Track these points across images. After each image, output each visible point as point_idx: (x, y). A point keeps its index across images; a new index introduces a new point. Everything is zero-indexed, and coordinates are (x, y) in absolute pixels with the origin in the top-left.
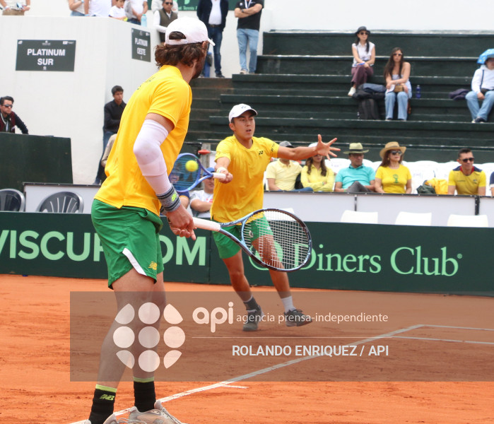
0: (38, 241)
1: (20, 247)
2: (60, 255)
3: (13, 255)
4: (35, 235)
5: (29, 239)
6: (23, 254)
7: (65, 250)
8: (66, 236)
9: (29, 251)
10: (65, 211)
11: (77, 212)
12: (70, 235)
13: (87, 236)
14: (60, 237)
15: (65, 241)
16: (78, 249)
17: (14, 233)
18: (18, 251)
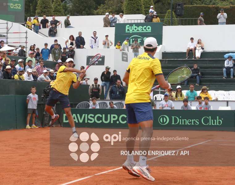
0: (94, 117)
1: (88, 119)
2: (101, 121)
3: (86, 122)
4: (93, 115)
5: (91, 117)
6: (89, 121)
7: (102, 120)
8: (102, 116)
9: (91, 120)
10: (103, 108)
11: (107, 108)
12: (104, 115)
13: (109, 115)
14: (101, 116)
15: (102, 117)
16: (106, 120)
17: (86, 115)
18: (88, 121)
